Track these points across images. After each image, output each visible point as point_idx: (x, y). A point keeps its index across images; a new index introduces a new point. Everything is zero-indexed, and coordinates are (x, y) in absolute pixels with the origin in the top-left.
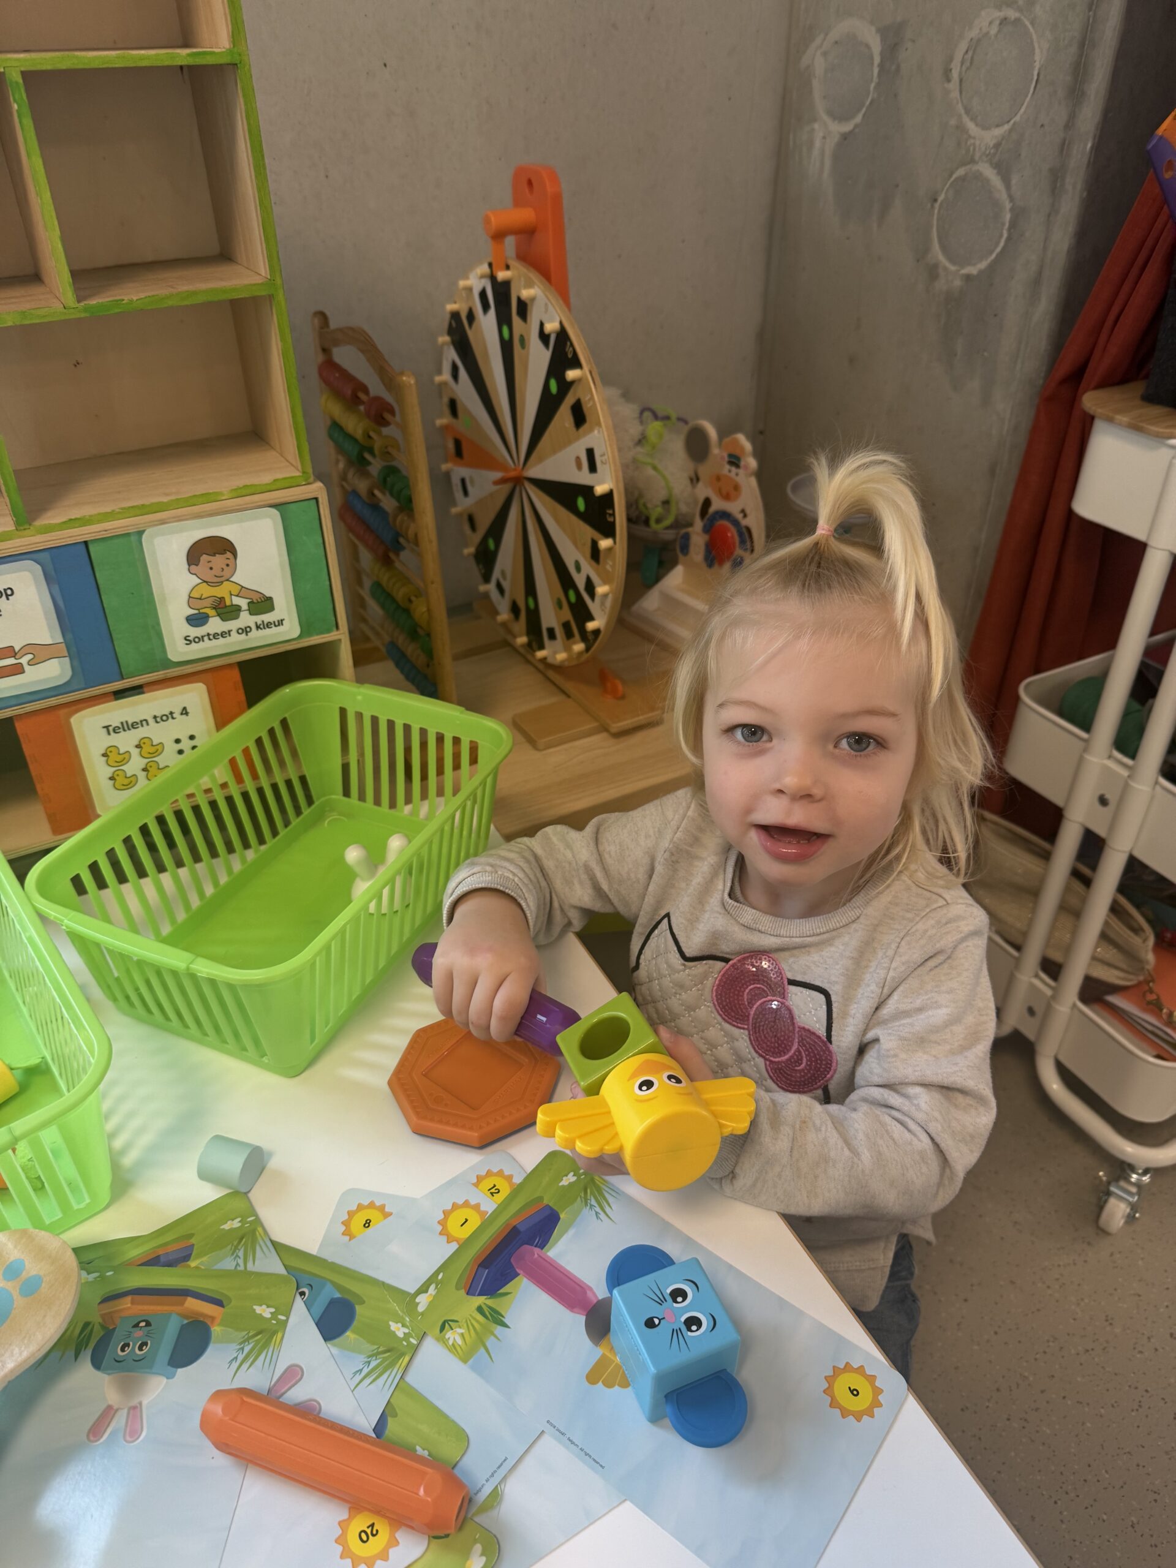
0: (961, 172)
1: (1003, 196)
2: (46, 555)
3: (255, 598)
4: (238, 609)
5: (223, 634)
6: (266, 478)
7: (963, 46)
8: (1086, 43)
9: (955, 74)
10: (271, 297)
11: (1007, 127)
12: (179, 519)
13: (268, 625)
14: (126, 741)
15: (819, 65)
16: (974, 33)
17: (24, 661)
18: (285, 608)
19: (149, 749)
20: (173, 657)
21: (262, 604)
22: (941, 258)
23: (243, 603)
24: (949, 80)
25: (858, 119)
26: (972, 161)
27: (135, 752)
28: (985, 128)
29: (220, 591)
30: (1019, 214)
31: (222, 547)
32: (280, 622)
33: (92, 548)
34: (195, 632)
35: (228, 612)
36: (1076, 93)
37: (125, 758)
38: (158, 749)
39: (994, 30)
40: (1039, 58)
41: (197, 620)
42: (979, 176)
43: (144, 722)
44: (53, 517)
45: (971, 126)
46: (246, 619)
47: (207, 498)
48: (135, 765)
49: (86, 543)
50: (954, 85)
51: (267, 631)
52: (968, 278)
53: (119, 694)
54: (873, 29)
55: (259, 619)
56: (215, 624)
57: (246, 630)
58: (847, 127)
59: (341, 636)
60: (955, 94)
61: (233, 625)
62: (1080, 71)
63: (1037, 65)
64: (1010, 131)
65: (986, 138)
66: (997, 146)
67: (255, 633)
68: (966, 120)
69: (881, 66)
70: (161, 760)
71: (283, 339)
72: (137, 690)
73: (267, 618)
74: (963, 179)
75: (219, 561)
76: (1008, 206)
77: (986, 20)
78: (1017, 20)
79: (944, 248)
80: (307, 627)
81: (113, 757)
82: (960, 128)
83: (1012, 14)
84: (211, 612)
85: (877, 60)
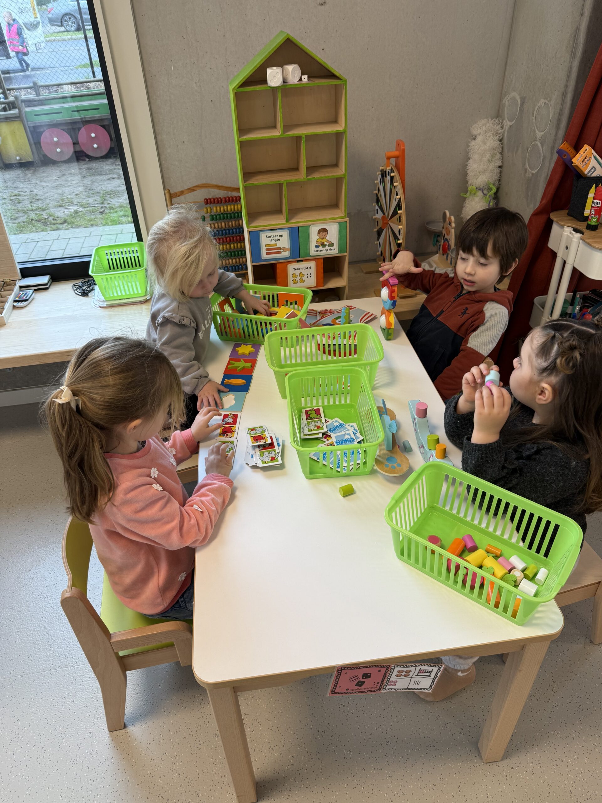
0: (533, 143)
1: (542, 152)
2: (290, 229)
3: (330, 243)
4: (326, 245)
5: (322, 251)
6: (337, 216)
7: (537, 108)
8: (561, 113)
9: (535, 115)
10: (344, 177)
11: (544, 132)
12: (317, 224)
13: (332, 250)
14: (297, 272)
15: (507, 104)
16: (539, 105)
17: (282, 251)
18: (336, 246)
19: (301, 275)
20: (311, 254)
21: (331, 245)
22: (528, 167)
23: (327, 244)
24: (533, 116)
25: (514, 122)
26: (536, 141)
27: (299, 275)
28: (540, 132)
29: (323, 241)
30: (544, 157)
31: (325, 230)
32: (334, 249)
33: (300, 228)
34: (316, 249)
35: (324, 245)
36: (558, 127)
37: (296, 276)
38: (303, 276)
39: (543, 105)
40: (551, 115)
41: (317, 247)
42: (537, 145)
43: (302, 269)
44: (293, 221)
45: (536, 130)
46: (327, 248)
47: (324, 219)
48: (298, 279)
49: (298, 227)
50: (534, 118)
51: (331, 251)
52: (533, 174)
53: (298, 261)
54: (519, 97)
55: (330, 248)
56: (321, 248)
57: (327, 250)
58: (511, 124)
59: (347, 254)
60: (534, 120)
61: (324, 249)
62: (559, 121)
63: (551, 117)
64: (544, 134)
65: (539, 134)
66: (541, 137)
67: (328, 251)
68: (536, 128)
69: (520, 108)
70: (304, 278)
71: (345, 186)
72: (302, 261)
73: (332, 248)
74: (534, 145)
75: (324, 233)
76: (542, 155)
77: (542, 102)
78: (548, 104)
79: (529, 164)
80: (340, 251)
81: (294, 276)
82: (534, 130)
83: (547, 102)
84: (320, 245)
85: (519, 106)
